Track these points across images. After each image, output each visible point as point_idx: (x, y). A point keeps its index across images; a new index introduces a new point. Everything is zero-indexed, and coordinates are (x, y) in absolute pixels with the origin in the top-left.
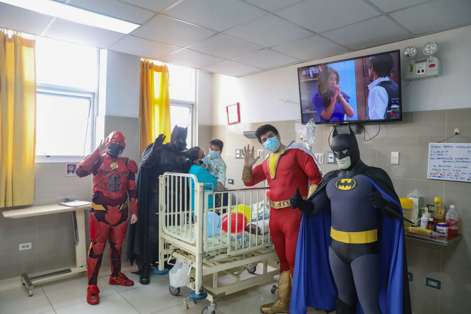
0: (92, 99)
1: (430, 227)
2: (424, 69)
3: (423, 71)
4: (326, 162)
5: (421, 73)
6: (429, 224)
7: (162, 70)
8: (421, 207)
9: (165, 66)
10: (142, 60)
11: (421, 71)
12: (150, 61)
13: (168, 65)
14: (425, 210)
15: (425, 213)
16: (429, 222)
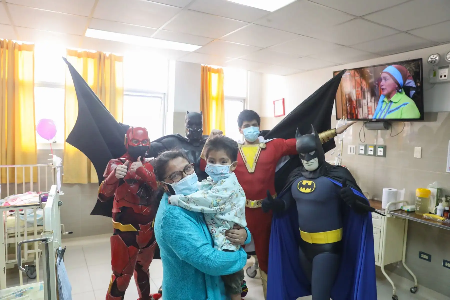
0: (163, 98)
1: (446, 215)
2: (446, 74)
3: (445, 76)
4: (357, 154)
5: (443, 78)
6: (445, 213)
7: (218, 71)
8: (440, 197)
9: (221, 69)
10: (202, 65)
11: (443, 76)
12: (209, 66)
13: (223, 68)
14: (443, 200)
15: (442, 202)
16: (445, 211)
